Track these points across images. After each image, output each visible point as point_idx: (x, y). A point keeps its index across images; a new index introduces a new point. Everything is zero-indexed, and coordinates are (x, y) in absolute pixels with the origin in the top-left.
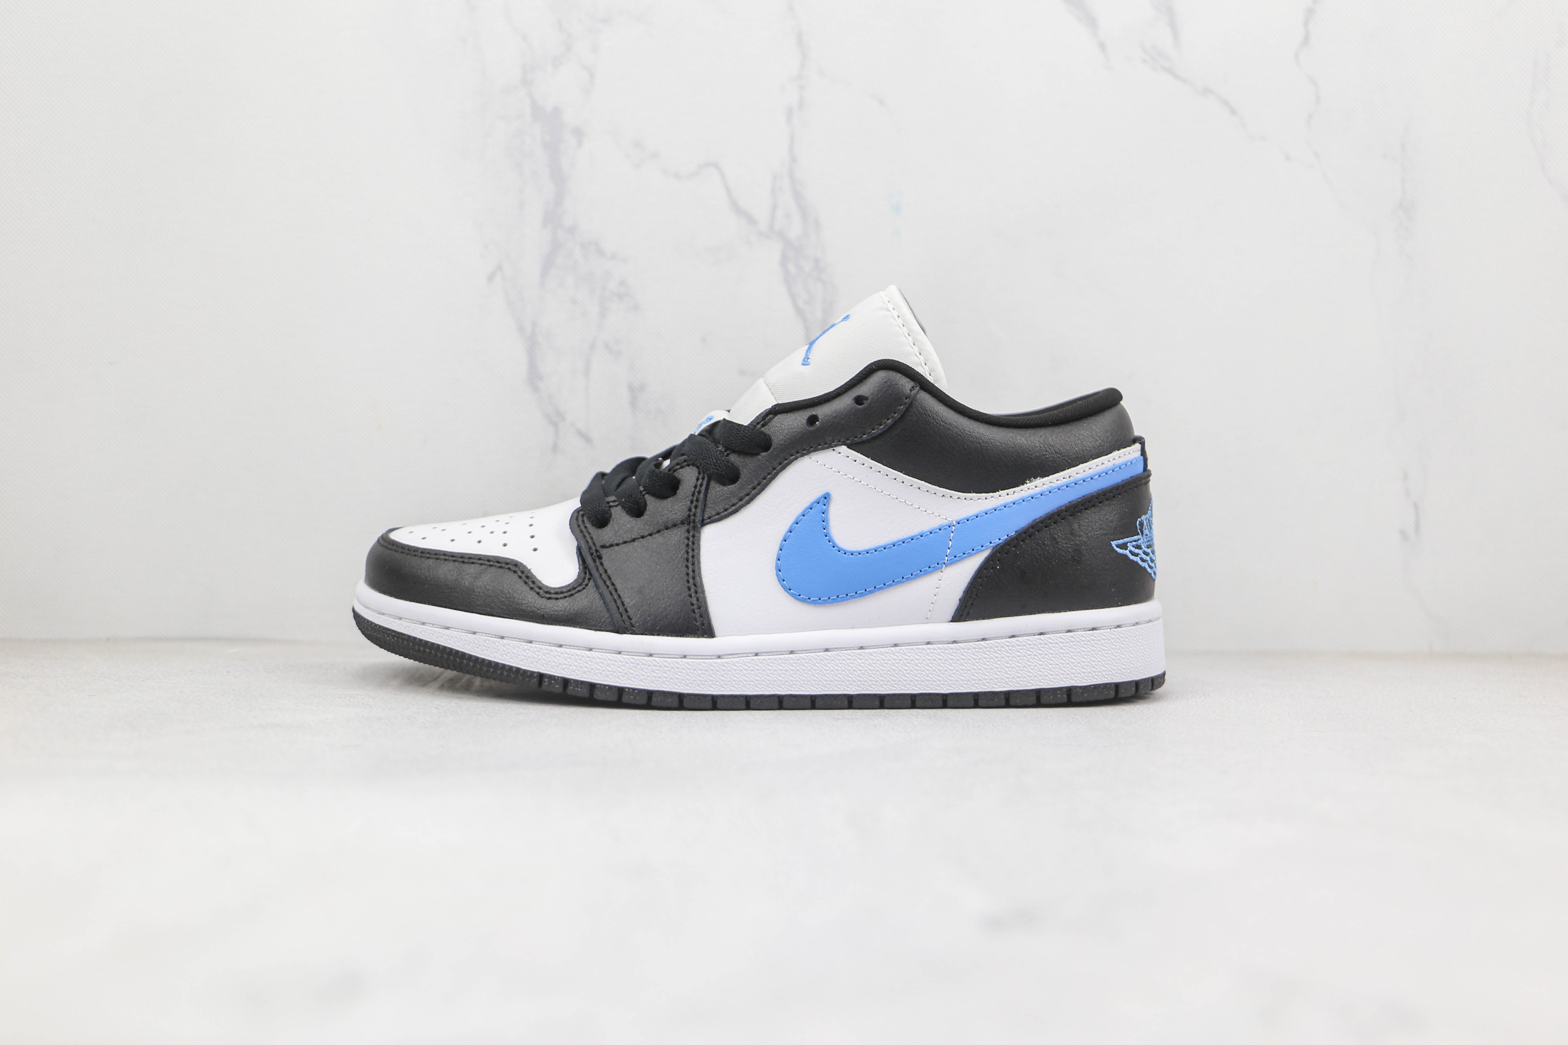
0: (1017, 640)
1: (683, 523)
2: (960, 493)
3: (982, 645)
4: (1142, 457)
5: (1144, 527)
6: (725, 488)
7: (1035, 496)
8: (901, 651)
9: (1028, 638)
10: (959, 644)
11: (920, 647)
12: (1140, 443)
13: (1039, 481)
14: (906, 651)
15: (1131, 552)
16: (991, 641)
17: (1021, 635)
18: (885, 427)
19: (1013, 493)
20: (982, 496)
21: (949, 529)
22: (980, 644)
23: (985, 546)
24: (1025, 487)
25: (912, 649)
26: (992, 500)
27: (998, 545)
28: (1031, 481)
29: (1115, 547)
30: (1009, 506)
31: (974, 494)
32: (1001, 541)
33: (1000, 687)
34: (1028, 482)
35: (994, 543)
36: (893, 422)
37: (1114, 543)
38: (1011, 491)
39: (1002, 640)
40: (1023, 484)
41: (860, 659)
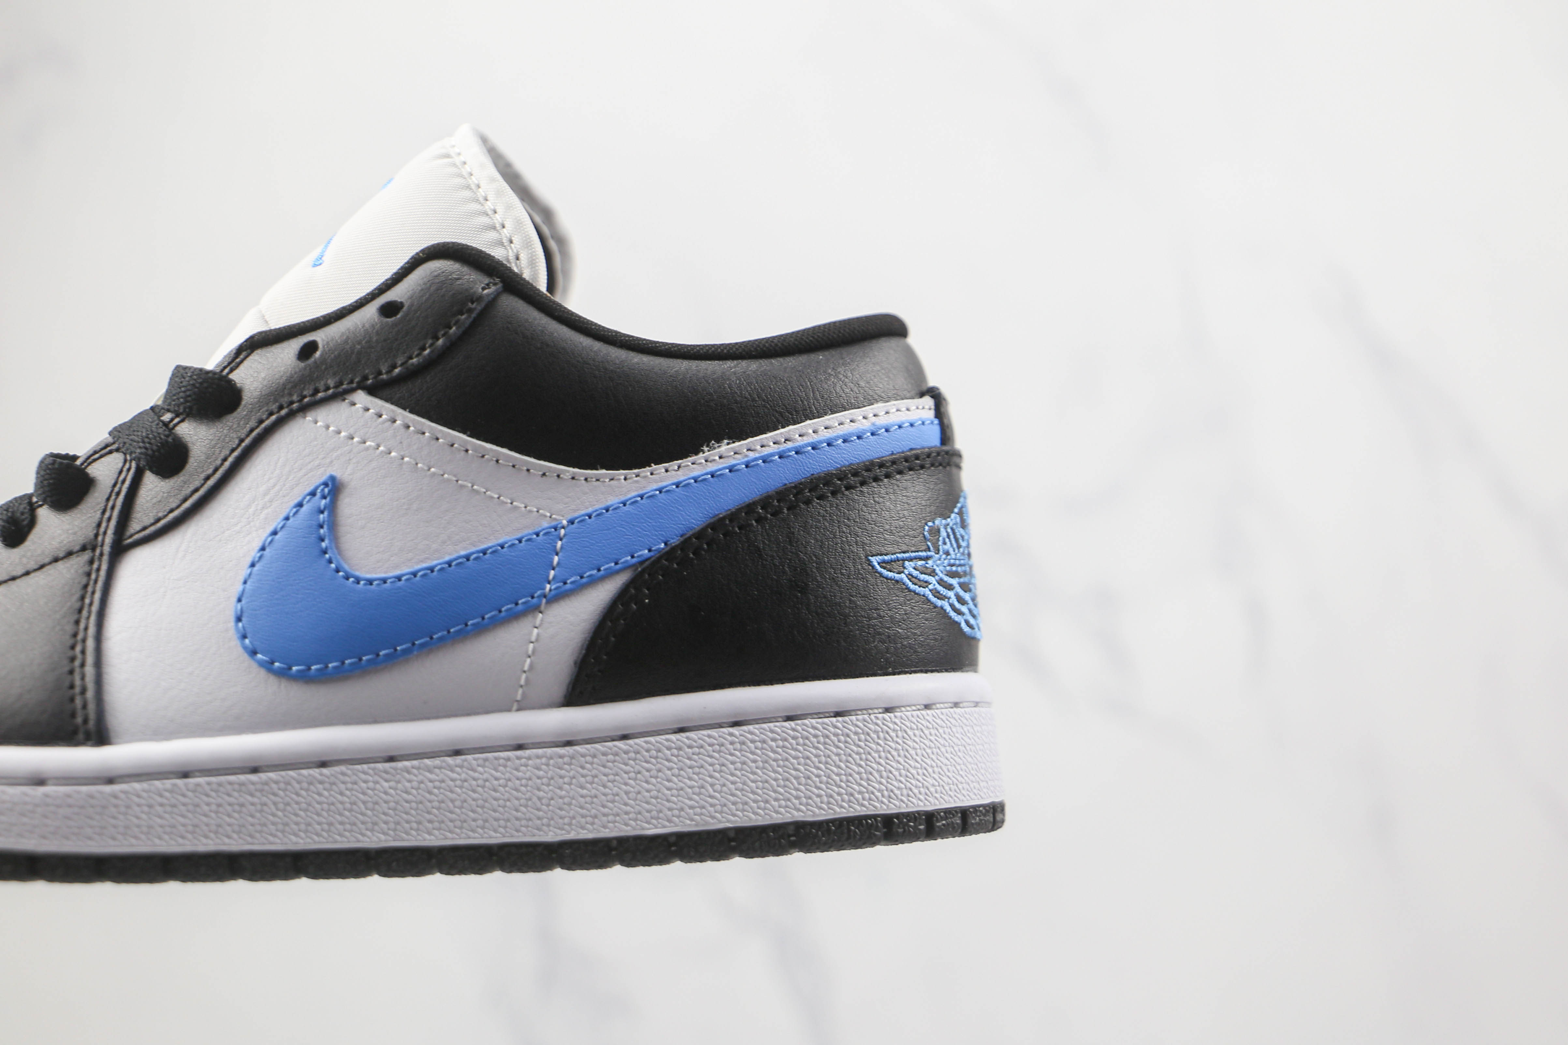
0: (688, 738)
1: (84, 549)
2: (576, 470)
3: (620, 748)
4: (937, 419)
5: (941, 539)
6: (162, 483)
7: (719, 473)
8: (465, 764)
9: (709, 732)
10: (577, 748)
11: (502, 754)
12: (932, 397)
13: (725, 447)
14: (474, 762)
15: (910, 576)
16: (637, 741)
17: (695, 726)
18: (431, 352)
19: (676, 467)
20: (619, 475)
21: (556, 533)
22: (615, 746)
23: (622, 563)
24: (700, 458)
25: (486, 760)
26: (637, 482)
27: (647, 560)
28: (712, 448)
29: (878, 567)
30: (668, 491)
31: (604, 471)
32: (652, 554)
33: (656, 827)
34: (705, 449)
35: (638, 556)
36: (448, 344)
37: (875, 560)
38: (674, 464)
39: (658, 738)
40: (697, 453)
41: (386, 781)
